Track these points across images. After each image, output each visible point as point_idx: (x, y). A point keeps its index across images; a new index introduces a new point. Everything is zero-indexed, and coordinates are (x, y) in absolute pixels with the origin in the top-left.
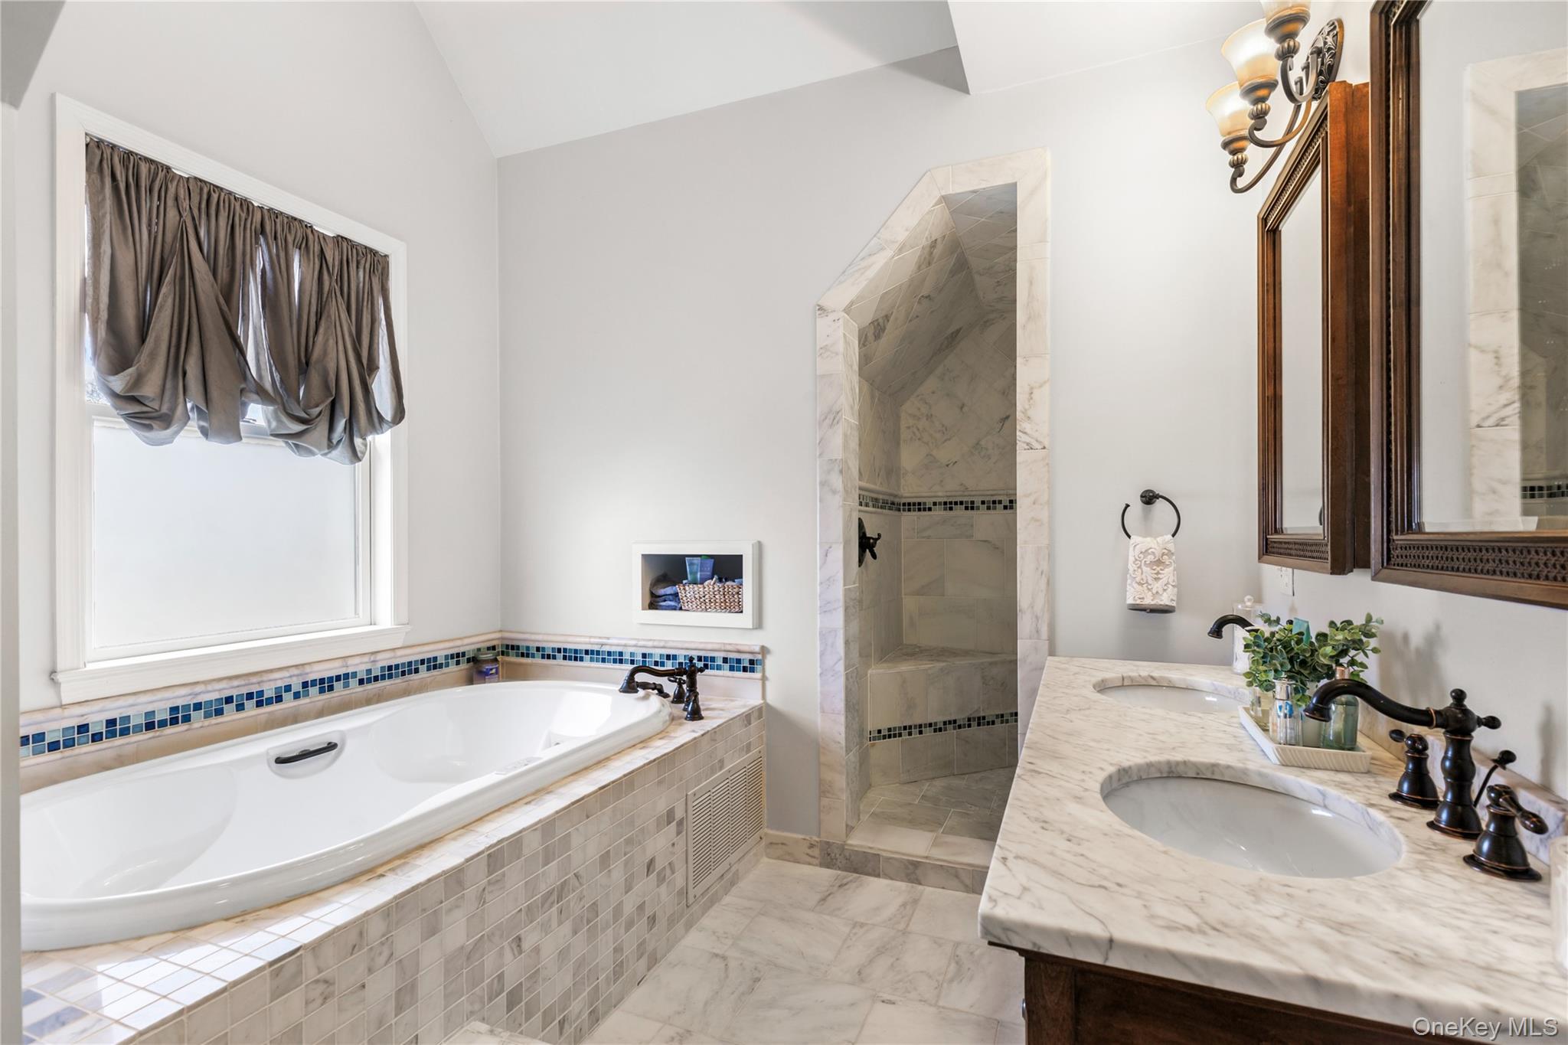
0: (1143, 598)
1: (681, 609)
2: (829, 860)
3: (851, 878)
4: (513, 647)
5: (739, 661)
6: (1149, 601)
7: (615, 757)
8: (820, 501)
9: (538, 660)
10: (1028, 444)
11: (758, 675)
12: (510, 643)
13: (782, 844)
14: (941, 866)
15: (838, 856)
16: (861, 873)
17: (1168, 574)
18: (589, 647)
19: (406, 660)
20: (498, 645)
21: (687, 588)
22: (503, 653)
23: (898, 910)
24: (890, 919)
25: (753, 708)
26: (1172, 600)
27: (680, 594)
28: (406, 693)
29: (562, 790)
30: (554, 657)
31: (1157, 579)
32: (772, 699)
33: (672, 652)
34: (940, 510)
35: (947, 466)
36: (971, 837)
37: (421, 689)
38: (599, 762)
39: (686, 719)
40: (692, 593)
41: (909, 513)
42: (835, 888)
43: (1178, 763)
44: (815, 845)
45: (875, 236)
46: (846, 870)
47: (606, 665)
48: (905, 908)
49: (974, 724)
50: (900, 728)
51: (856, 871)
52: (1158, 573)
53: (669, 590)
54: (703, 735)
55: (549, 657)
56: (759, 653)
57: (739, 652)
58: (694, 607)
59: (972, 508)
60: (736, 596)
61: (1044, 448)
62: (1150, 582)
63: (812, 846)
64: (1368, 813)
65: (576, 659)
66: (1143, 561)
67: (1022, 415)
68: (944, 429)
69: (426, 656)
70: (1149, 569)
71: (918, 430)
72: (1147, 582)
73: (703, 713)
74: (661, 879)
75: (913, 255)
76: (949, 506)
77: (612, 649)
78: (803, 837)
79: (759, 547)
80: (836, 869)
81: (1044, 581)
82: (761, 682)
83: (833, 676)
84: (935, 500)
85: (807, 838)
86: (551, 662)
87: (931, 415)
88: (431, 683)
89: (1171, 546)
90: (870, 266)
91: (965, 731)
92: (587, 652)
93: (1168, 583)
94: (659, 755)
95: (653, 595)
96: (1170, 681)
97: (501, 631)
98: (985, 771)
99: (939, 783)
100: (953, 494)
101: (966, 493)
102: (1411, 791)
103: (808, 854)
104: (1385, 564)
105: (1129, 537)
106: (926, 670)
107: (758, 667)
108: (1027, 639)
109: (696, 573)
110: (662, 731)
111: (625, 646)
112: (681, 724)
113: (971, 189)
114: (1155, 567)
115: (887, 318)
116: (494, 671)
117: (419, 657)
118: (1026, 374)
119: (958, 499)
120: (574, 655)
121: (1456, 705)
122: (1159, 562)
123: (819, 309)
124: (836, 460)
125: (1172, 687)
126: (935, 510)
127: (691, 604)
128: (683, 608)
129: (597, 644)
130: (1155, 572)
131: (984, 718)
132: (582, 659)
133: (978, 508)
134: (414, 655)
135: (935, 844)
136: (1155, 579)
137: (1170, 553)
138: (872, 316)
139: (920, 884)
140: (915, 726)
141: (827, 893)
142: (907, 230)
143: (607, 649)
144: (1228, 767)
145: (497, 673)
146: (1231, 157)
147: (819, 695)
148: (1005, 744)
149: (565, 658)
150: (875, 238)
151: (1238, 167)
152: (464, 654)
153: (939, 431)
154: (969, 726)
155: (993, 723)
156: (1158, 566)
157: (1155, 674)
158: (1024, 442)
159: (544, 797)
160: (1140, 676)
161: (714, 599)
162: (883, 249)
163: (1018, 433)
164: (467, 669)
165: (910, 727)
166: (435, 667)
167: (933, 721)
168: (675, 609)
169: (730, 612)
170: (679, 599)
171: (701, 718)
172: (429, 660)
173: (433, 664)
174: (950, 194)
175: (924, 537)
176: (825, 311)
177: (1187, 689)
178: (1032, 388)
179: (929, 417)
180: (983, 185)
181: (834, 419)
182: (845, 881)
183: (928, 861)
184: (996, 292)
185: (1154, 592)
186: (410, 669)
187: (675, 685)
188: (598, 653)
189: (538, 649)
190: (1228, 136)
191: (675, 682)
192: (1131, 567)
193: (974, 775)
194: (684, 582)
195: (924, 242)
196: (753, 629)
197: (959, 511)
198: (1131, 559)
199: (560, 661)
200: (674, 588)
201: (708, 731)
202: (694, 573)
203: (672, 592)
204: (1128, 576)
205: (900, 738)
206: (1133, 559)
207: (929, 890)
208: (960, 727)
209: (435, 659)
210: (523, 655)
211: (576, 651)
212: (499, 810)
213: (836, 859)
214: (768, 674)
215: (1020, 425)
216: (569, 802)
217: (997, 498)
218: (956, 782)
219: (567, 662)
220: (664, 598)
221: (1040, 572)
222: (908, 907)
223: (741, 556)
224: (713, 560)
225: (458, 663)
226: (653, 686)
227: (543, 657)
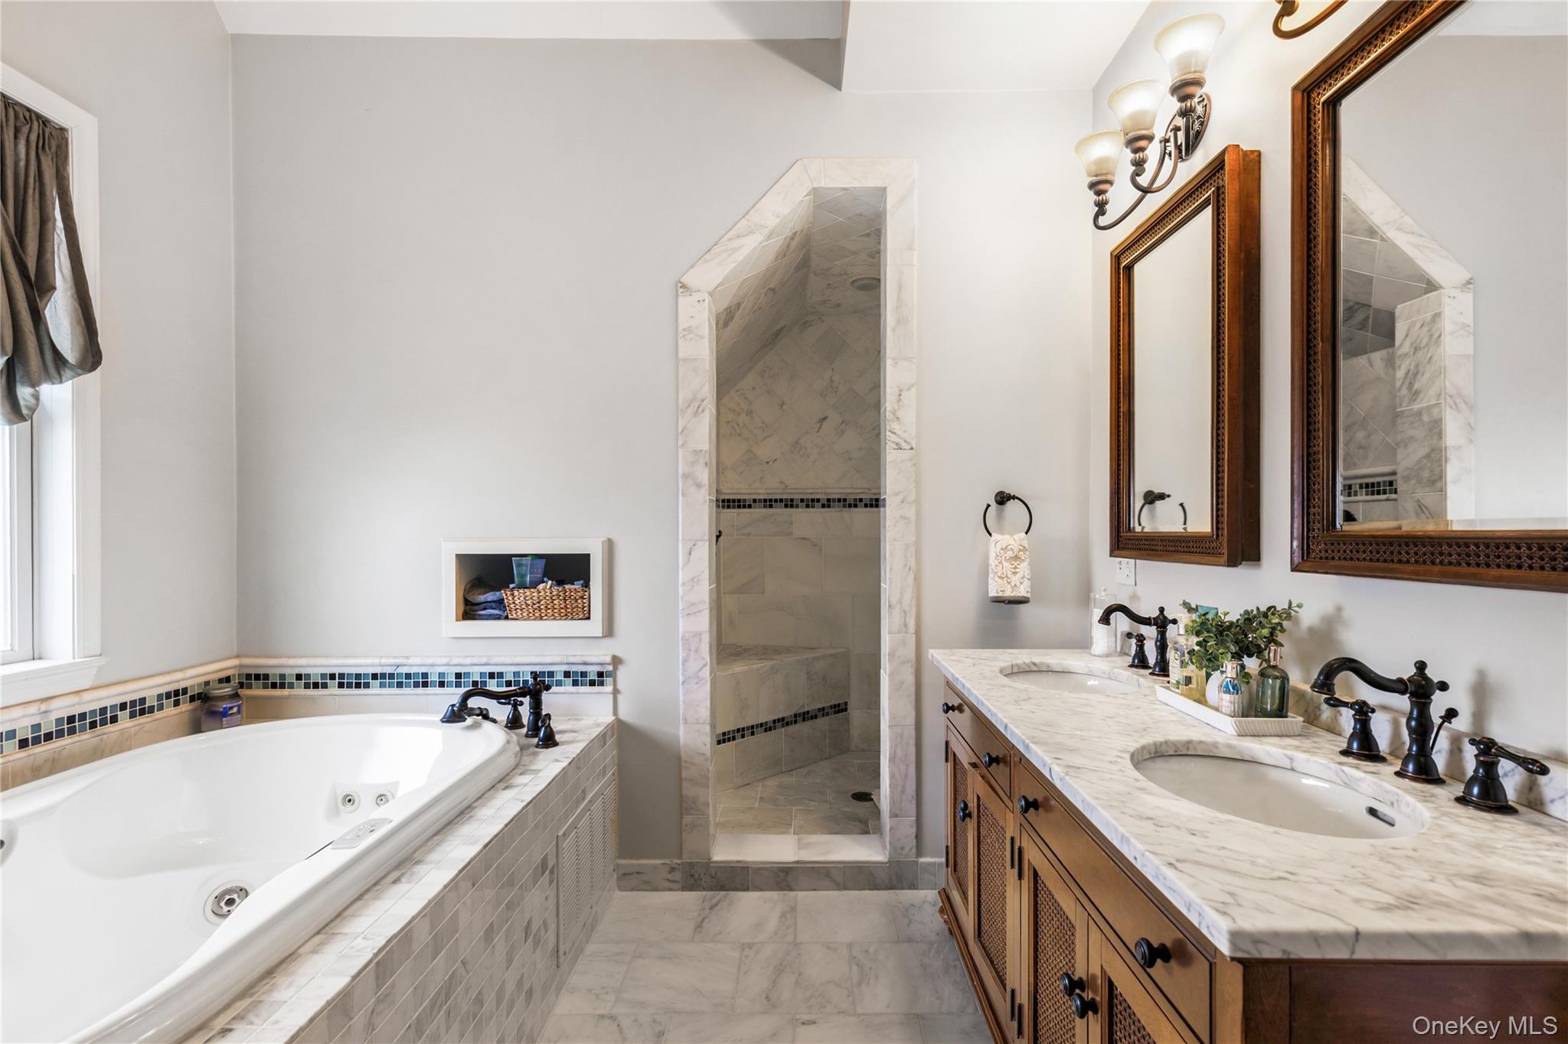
0: (1004, 591)
1: (507, 618)
2: (693, 882)
3: (717, 898)
4: (257, 677)
5: (584, 674)
6: (1009, 593)
7: (480, 801)
8: (683, 494)
9: (299, 691)
10: (897, 444)
11: (608, 688)
12: (253, 671)
13: (637, 873)
14: (812, 868)
15: (702, 876)
16: (727, 890)
17: (1024, 568)
18: (378, 670)
19: (97, 706)
20: (235, 675)
21: (516, 593)
22: (241, 685)
23: (780, 922)
24: (776, 933)
25: (608, 726)
26: (1028, 592)
27: (506, 601)
28: (97, 754)
29: (434, 856)
30: (325, 686)
31: (1015, 573)
32: (624, 715)
33: (496, 669)
34: (760, 507)
35: (768, 463)
36: (822, 833)
37: (122, 746)
38: (461, 813)
39: (537, 746)
40: (522, 599)
41: (729, 510)
42: (707, 911)
43: (1161, 744)
44: (676, 869)
45: (743, 217)
46: (711, 889)
47: (405, 690)
48: (786, 918)
49: (799, 719)
50: (734, 731)
51: (722, 888)
52: (1015, 568)
53: (490, 596)
54: (570, 764)
55: (316, 686)
56: (609, 664)
57: (585, 664)
58: (524, 614)
59: (792, 506)
60: (579, 601)
61: (912, 449)
62: (1009, 576)
63: (672, 870)
64: (1343, 771)
65: (358, 686)
66: (1003, 558)
67: (891, 415)
68: (764, 426)
69: (127, 699)
70: (1008, 564)
71: (738, 425)
72: (1007, 577)
73: (558, 737)
74: (537, 943)
75: (777, 243)
76: (769, 503)
77: (412, 670)
78: (662, 861)
79: (610, 546)
80: (700, 891)
81: (911, 576)
82: (612, 695)
83: (697, 683)
84: (755, 497)
85: (667, 862)
86: (320, 692)
87: (752, 411)
88: (135, 734)
89: (1025, 543)
90: (739, 248)
91: (792, 728)
92: (375, 676)
93: (1024, 577)
94: (534, 795)
95: (467, 602)
96: (1049, 666)
97: (237, 656)
98: (809, 764)
99: (772, 783)
100: (773, 491)
101: (787, 491)
102: (1360, 747)
103: (668, 880)
104: (1305, 558)
105: (990, 535)
106: (758, 670)
107: (608, 680)
108: (895, 633)
109: (525, 575)
110: (517, 765)
111: (432, 665)
112: (535, 754)
113: (843, 186)
114: (1013, 563)
115: (739, 305)
116: (235, 710)
117: (118, 701)
118: (895, 375)
119: (778, 497)
120: (358, 682)
121: (1419, 674)
122: (1016, 558)
123: (681, 287)
124: (701, 451)
125: (1050, 671)
126: (755, 508)
127: (520, 612)
128: (510, 617)
129: (391, 666)
130: (1014, 566)
131: (808, 712)
132: (367, 685)
133: (797, 506)
134: (109, 698)
135: (801, 846)
136: (1013, 573)
137: (1024, 549)
138: (728, 302)
139: (791, 890)
140: (748, 728)
141: (701, 918)
142: (778, 217)
143: (404, 670)
144: (1201, 742)
145: (239, 712)
146: (1095, 197)
147: (681, 703)
148: (826, 737)
149: (341, 685)
150: (744, 219)
151: (1101, 208)
152: (185, 691)
153: (760, 428)
154: (796, 722)
155: (816, 717)
156: (1016, 561)
157: (1037, 660)
158: (893, 442)
159: (415, 870)
160: (1025, 663)
161: (552, 605)
162: (752, 232)
163: (888, 433)
164: (189, 711)
165: (743, 729)
166: (142, 712)
167: (763, 722)
168: (499, 619)
169: (572, 619)
170: (505, 607)
171: (556, 744)
172: (133, 703)
173: (139, 708)
174: (822, 187)
175: (744, 535)
176: (688, 289)
177: (1063, 672)
178: (901, 390)
179: (750, 413)
180: (856, 185)
181: (699, 407)
182: (714, 901)
183: (799, 865)
184: (823, 295)
185: (1013, 585)
186: (105, 717)
187: (509, 707)
188: (391, 676)
189: (299, 677)
190: (1095, 178)
191: (509, 704)
192: (993, 562)
193: (802, 770)
194: (511, 586)
195: (788, 233)
196: (603, 637)
197: (779, 511)
198: (992, 555)
199: (333, 689)
200: (498, 593)
201: (574, 758)
202: (522, 576)
203: (496, 599)
204: (990, 571)
205: (734, 742)
206: (995, 555)
207: (801, 894)
208: (787, 724)
209: (143, 700)
210: (274, 686)
211: (358, 676)
212: (359, 898)
213: (701, 880)
214: (620, 687)
215: (890, 425)
216: (456, 872)
217: (816, 497)
218: (787, 779)
219: (345, 691)
220: (485, 605)
221: (907, 569)
222: (789, 916)
223: (589, 555)
224: (544, 561)
225: (177, 704)
226: (478, 712)
227: (307, 686)
